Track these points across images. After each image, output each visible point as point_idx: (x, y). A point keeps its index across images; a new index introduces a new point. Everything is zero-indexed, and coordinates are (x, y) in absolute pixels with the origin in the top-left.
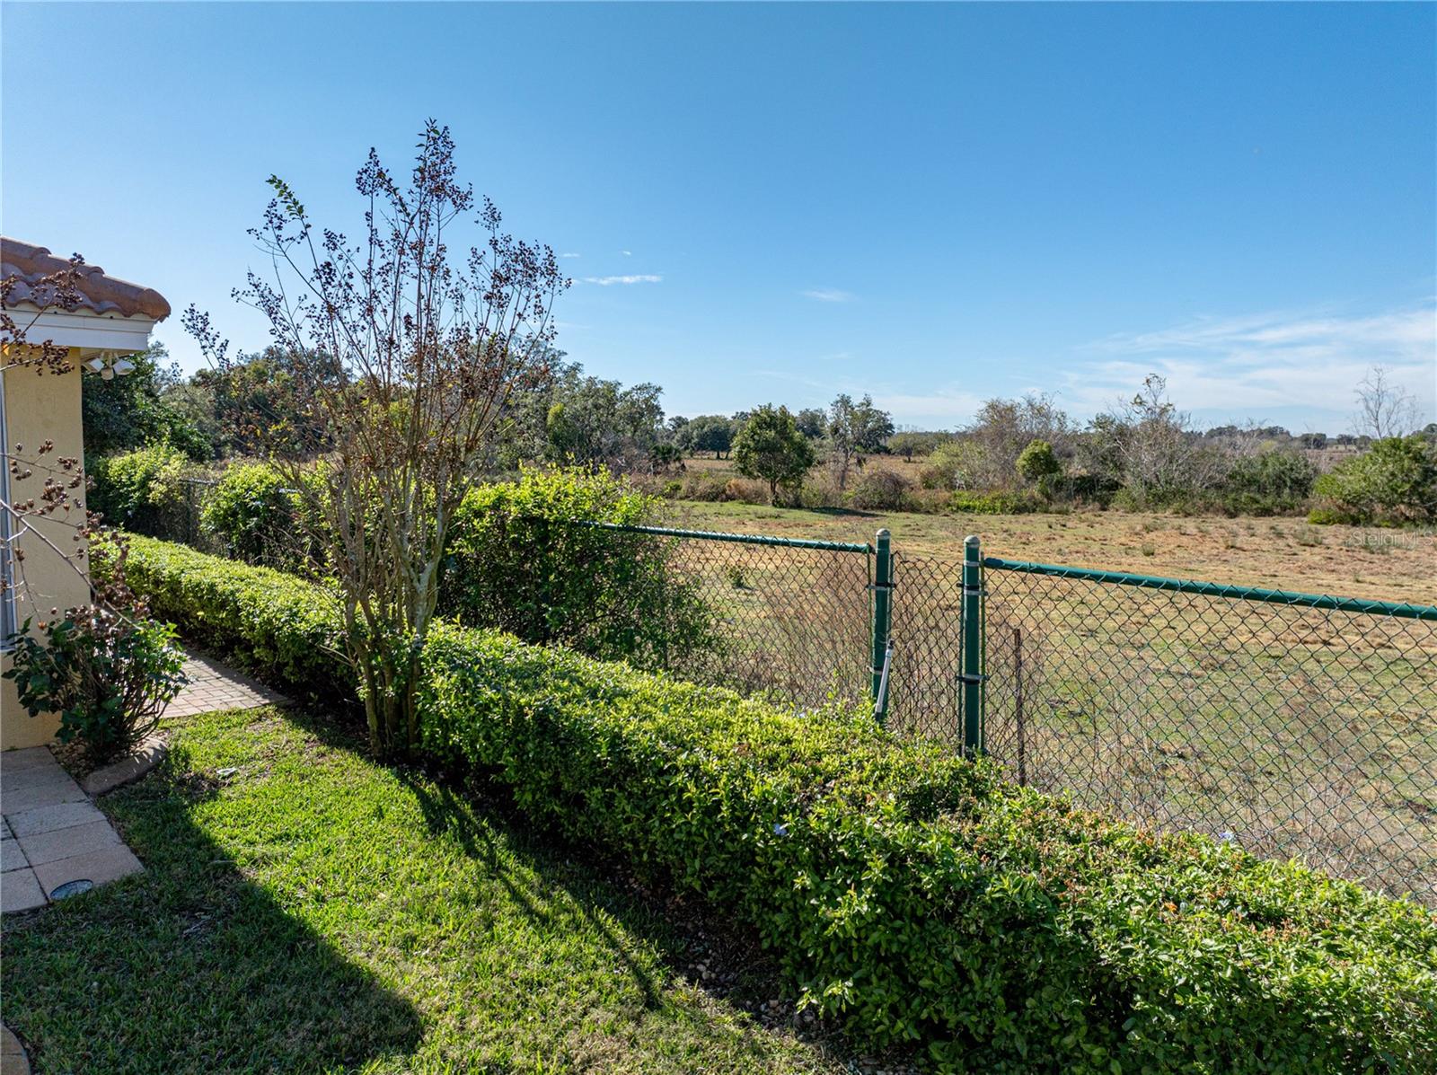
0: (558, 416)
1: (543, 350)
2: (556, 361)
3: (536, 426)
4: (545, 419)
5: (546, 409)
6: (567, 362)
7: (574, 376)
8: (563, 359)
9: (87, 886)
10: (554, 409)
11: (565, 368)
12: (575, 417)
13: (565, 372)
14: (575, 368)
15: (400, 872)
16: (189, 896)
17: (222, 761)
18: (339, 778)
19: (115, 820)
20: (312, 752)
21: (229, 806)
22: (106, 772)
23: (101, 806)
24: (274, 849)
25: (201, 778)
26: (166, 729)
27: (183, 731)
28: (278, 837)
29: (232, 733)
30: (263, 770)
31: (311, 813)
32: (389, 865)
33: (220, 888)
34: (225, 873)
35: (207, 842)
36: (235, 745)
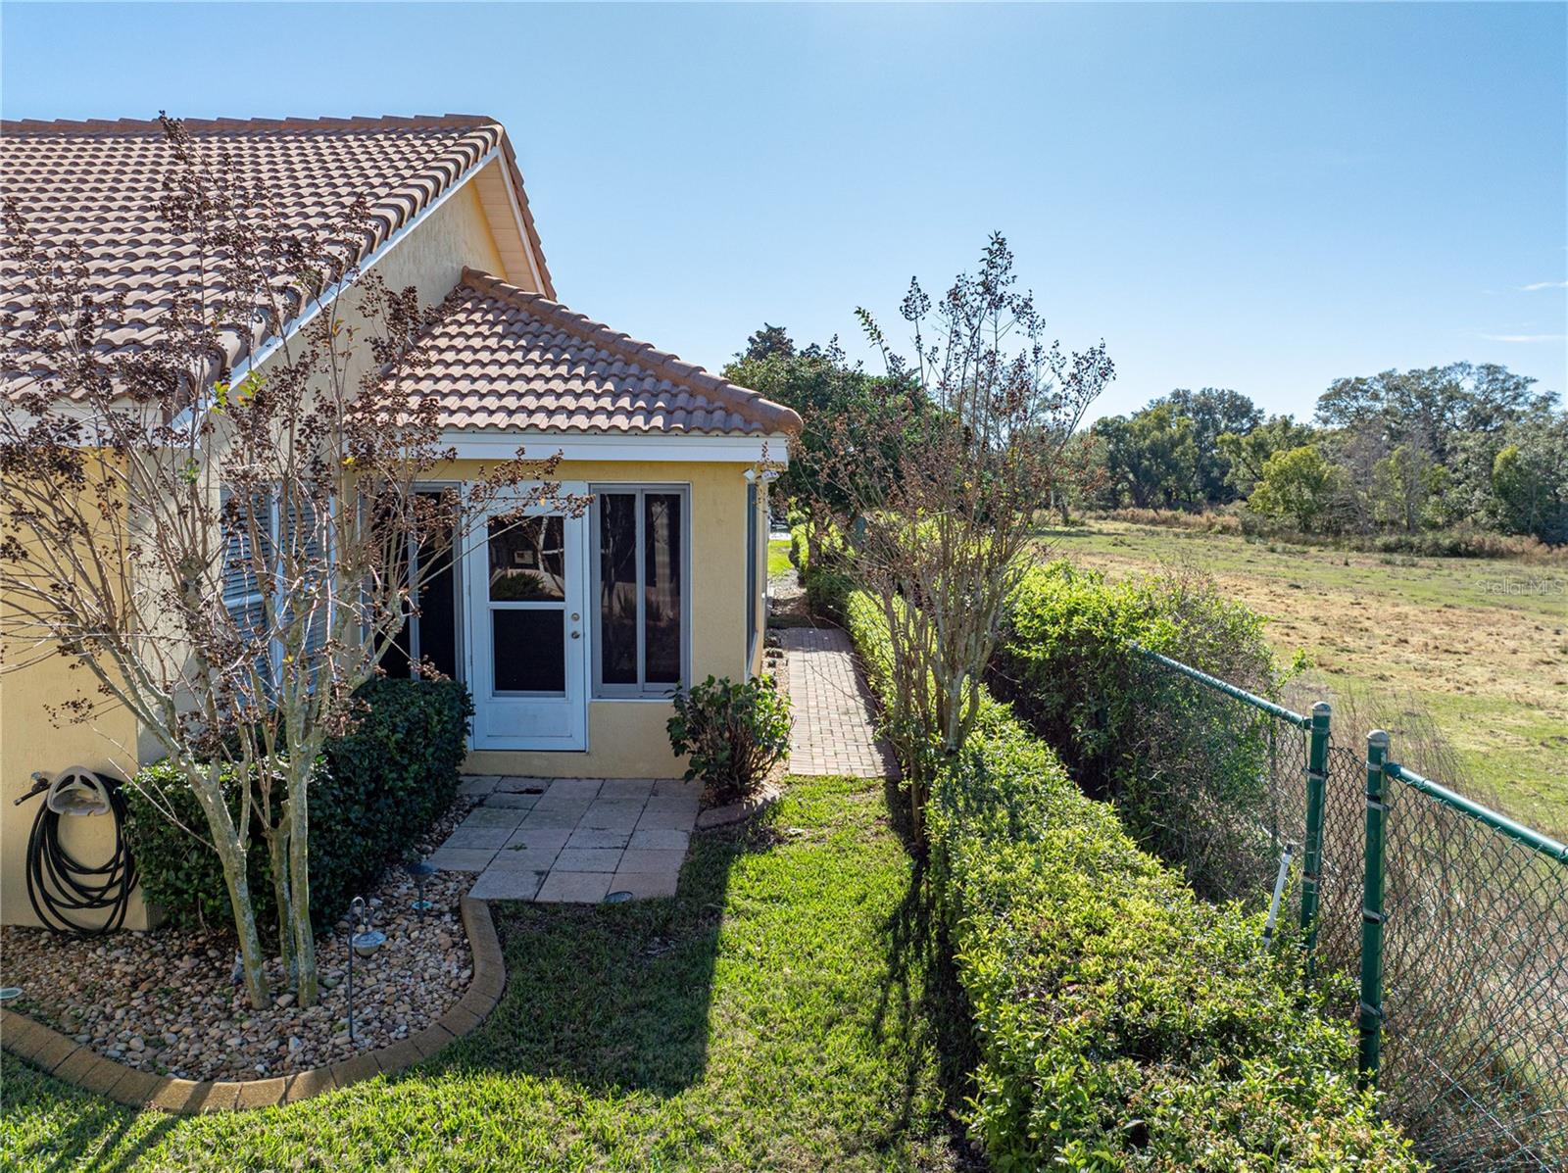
0: (1508, 462)
1: (1501, 377)
2: (1520, 391)
3: (1477, 474)
4: (1492, 465)
5: (1493, 453)
6: (1536, 391)
7: (1545, 409)
8: (1531, 387)
9: (627, 897)
10: (1505, 452)
11: (1533, 399)
12: (1534, 464)
13: (1533, 405)
14: (1549, 399)
15: (820, 955)
16: (672, 926)
17: (801, 821)
18: (867, 859)
19: (690, 851)
20: (874, 829)
21: (764, 861)
22: (716, 812)
23: (692, 838)
24: (757, 906)
25: (773, 832)
26: (789, 784)
27: (799, 788)
28: (771, 897)
29: (833, 798)
30: (824, 837)
31: (813, 884)
32: (820, 947)
33: (696, 926)
34: (712, 915)
35: (721, 887)
36: (823, 810)
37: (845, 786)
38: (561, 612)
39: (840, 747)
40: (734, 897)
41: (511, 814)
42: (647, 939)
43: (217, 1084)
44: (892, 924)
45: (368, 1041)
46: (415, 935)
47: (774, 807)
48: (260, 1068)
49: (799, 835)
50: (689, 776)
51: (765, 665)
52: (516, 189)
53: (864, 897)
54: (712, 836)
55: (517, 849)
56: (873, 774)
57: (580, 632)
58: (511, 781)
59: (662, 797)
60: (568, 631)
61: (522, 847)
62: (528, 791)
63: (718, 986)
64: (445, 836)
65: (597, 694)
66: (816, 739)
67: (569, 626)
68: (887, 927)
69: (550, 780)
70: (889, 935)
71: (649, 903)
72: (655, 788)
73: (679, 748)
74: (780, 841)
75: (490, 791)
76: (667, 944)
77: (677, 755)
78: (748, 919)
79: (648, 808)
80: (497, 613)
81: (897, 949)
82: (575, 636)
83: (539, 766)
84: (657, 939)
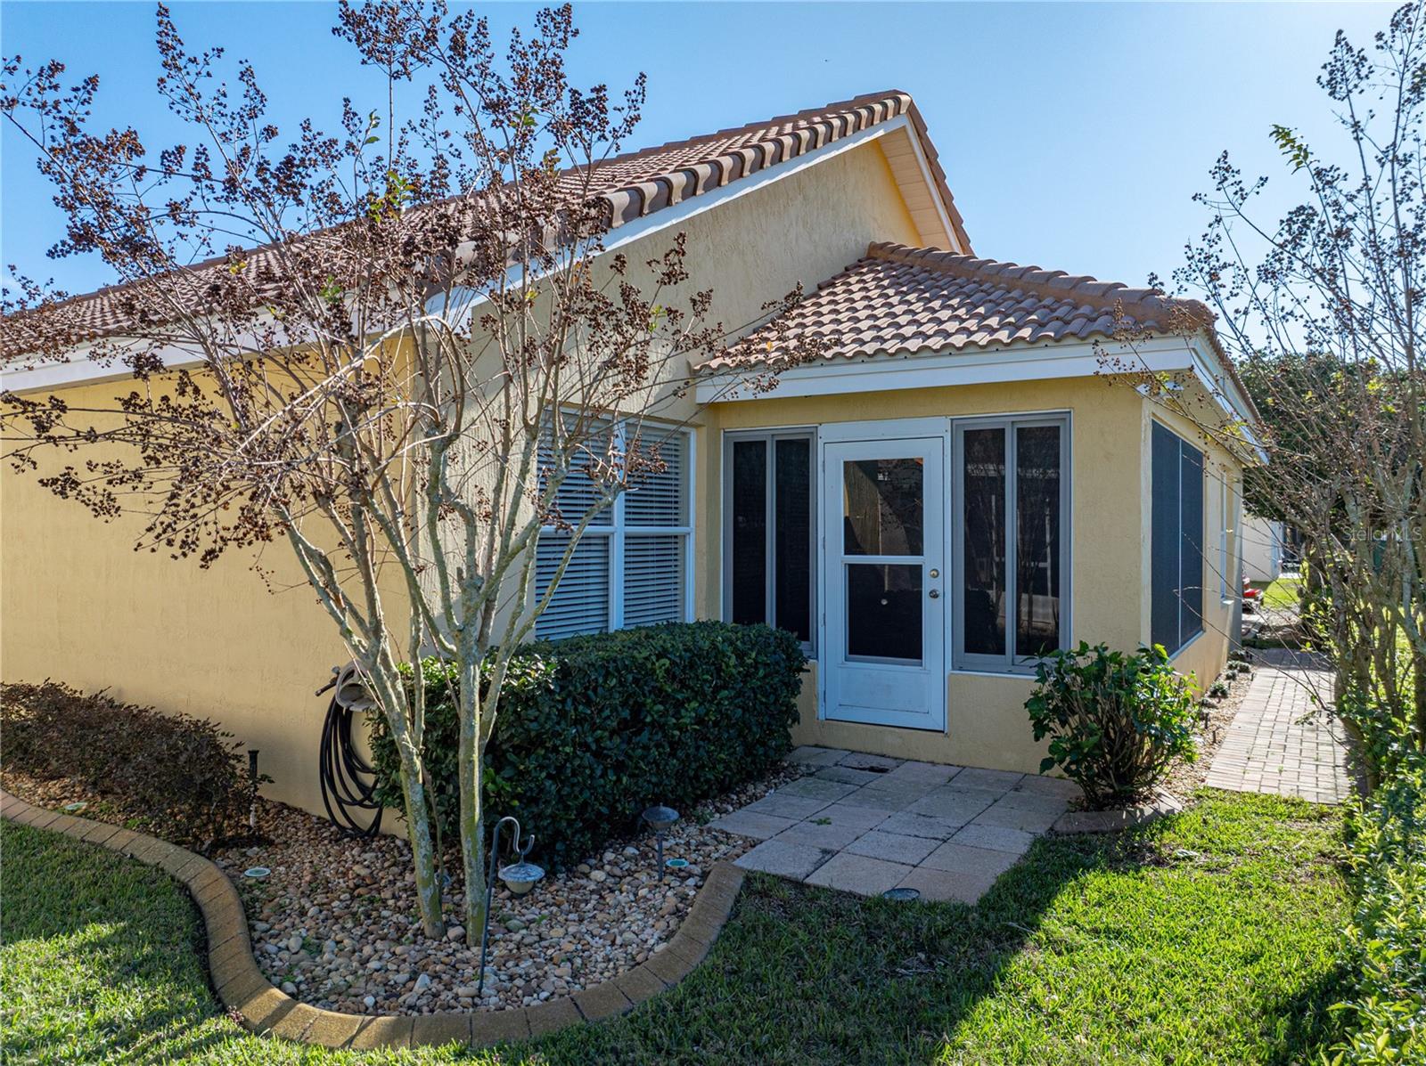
9: (914, 895)
15: (1147, 1028)
16: (946, 942)
17: (1198, 842)
18: (1283, 905)
19: (1025, 857)
20: (1310, 868)
21: (1120, 883)
22: (1082, 816)
23: (1038, 841)
24: (1081, 938)
25: (1151, 850)
26: (1199, 797)
27: (1211, 803)
28: (1108, 930)
29: (1257, 820)
30: (1226, 866)
31: (1180, 927)
32: (1153, 1017)
33: (979, 949)
34: (1011, 938)
35: (1041, 905)
36: (1238, 833)
37: (1281, 808)
38: (920, 567)
39: (1290, 764)
40: (1053, 923)
41: (837, 787)
42: (903, 951)
43: (302, 1005)
44: (1294, 1007)
45: (494, 1000)
46: (643, 892)
47: (1166, 821)
48: (369, 1000)
49: (1190, 858)
50: (1047, 764)
51: (1224, 676)
52: (930, 163)
53: (1256, 957)
54: (1067, 845)
55: (820, 823)
56: (1333, 799)
57: (940, 592)
58: (859, 757)
59: (1025, 793)
60: (926, 590)
61: (826, 822)
62: (872, 769)
63: (959, 1039)
64: (754, 798)
65: (957, 666)
66: (1259, 752)
67: (928, 585)
68: (1280, 1011)
69: (900, 761)
70: (1282, 1024)
71: (932, 907)
72: (1019, 784)
73: (1040, 729)
74: (1159, 862)
75: (831, 764)
76: (931, 965)
77: (1037, 739)
78: (1059, 954)
79: (1001, 803)
80: (853, 569)
81: (1290, 1048)
82: (934, 595)
83: (892, 743)
84: (922, 956)
